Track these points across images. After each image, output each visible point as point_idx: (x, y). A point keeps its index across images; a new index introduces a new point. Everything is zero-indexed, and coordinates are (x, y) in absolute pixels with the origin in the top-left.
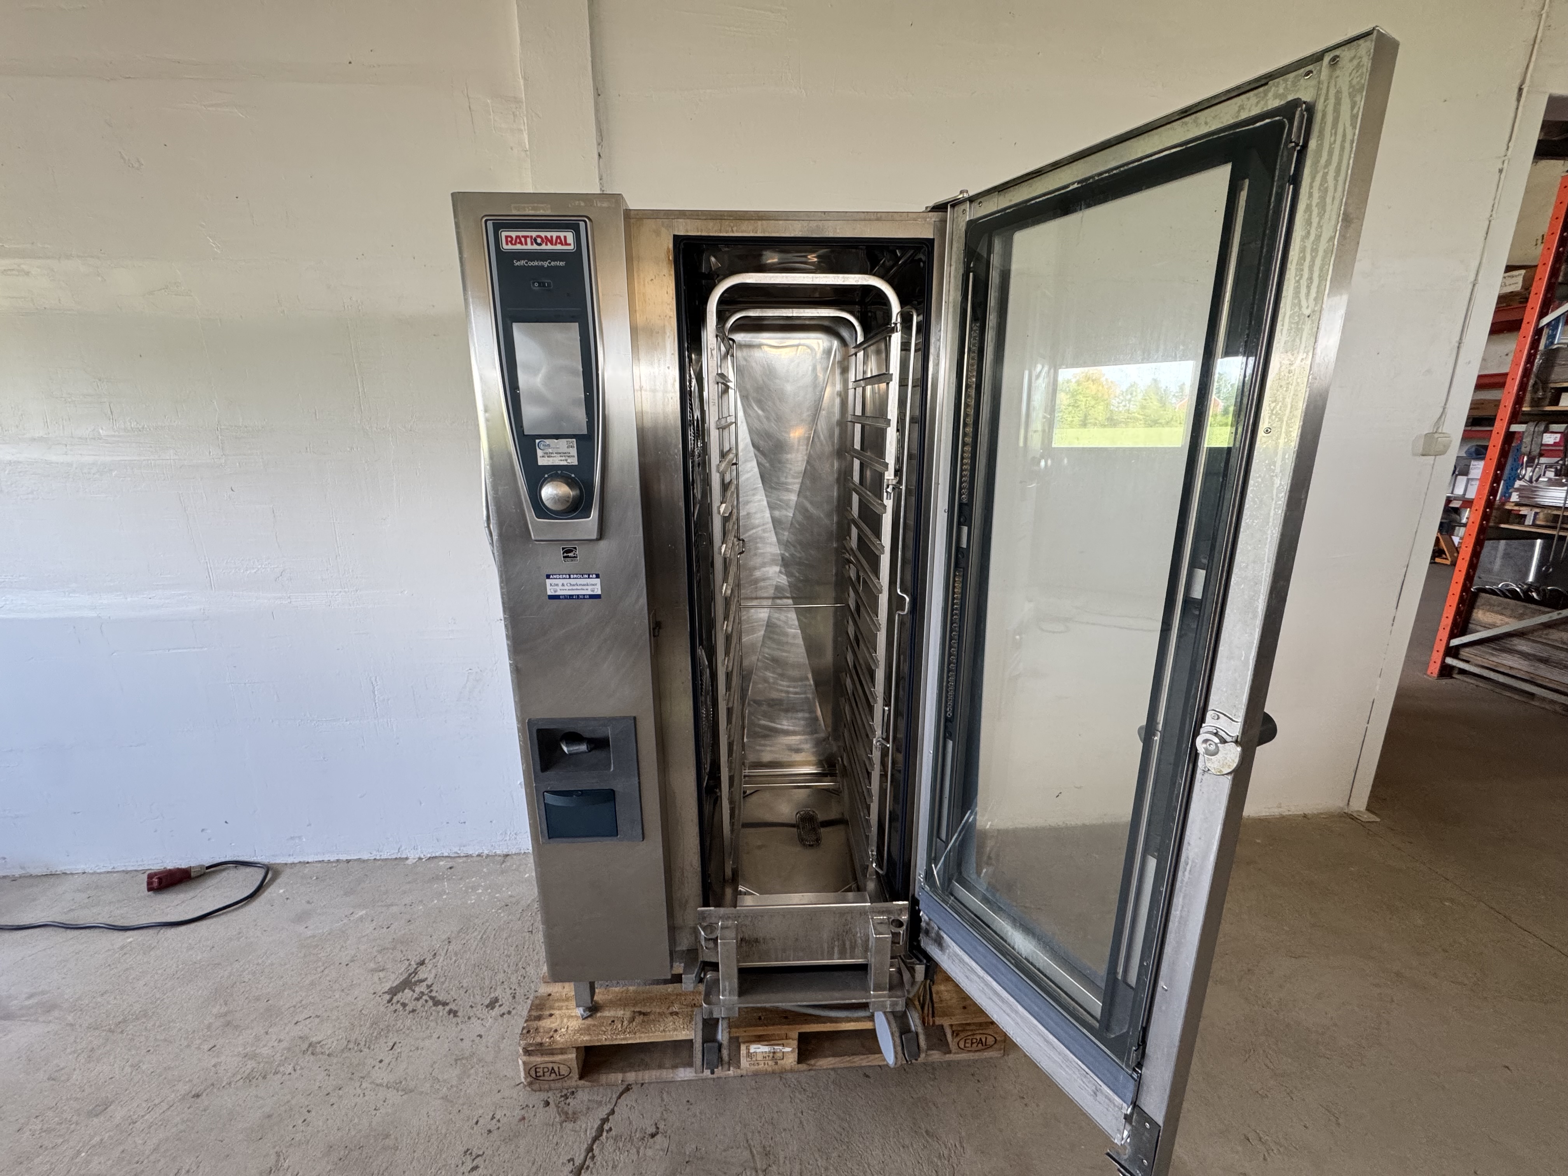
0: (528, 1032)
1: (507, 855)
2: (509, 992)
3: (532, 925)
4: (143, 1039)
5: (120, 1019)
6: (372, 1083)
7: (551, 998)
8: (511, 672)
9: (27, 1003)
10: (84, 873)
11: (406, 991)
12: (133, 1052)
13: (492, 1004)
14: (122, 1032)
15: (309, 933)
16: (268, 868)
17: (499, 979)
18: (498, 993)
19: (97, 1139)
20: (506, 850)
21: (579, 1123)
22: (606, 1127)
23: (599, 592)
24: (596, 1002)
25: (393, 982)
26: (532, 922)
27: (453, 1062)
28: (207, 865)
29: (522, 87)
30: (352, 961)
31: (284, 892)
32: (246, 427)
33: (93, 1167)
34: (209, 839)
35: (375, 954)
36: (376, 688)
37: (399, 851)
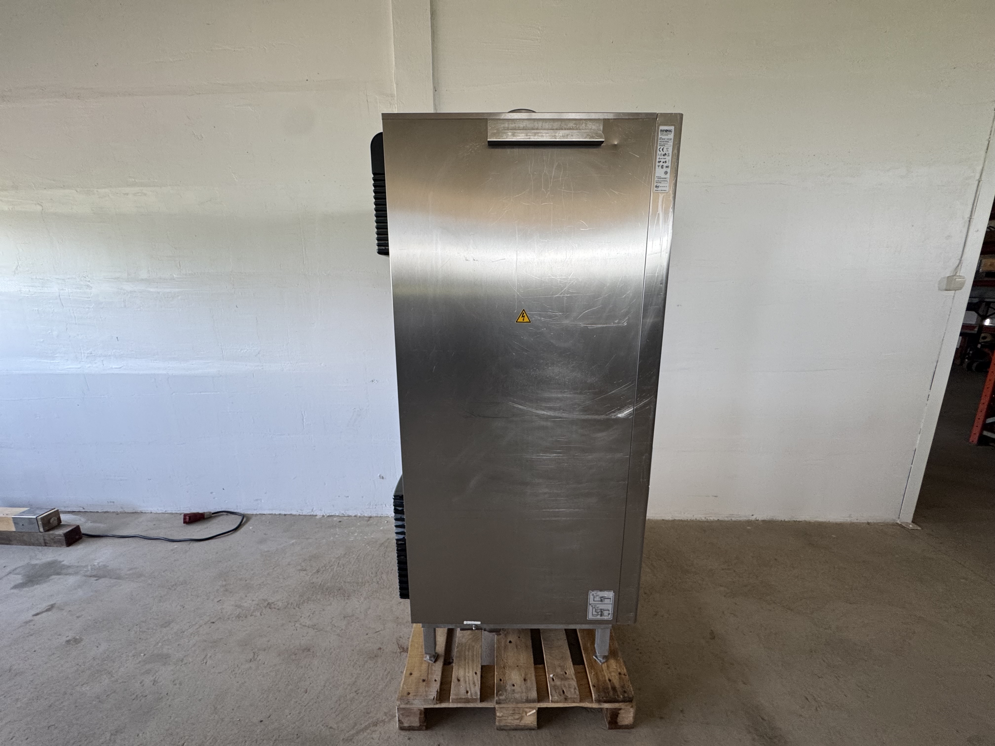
1: (371, 517)
3: (385, 553)
4: (185, 594)
5: (173, 584)
6: (300, 625)
9: (128, 572)
10: (151, 513)
12: (181, 600)
14: (175, 590)
15: (266, 549)
16: (243, 516)
19: (166, 638)
20: (370, 514)
27: (343, 618)
28: (213, 512)
29: (395, 88)
30: (289, 565)
31: (252, 528)
32: (245, 273)
33: (165, 651)
34: (214, 498)
35: (301, 562)
36: (304, 417)
37: (312, 511)
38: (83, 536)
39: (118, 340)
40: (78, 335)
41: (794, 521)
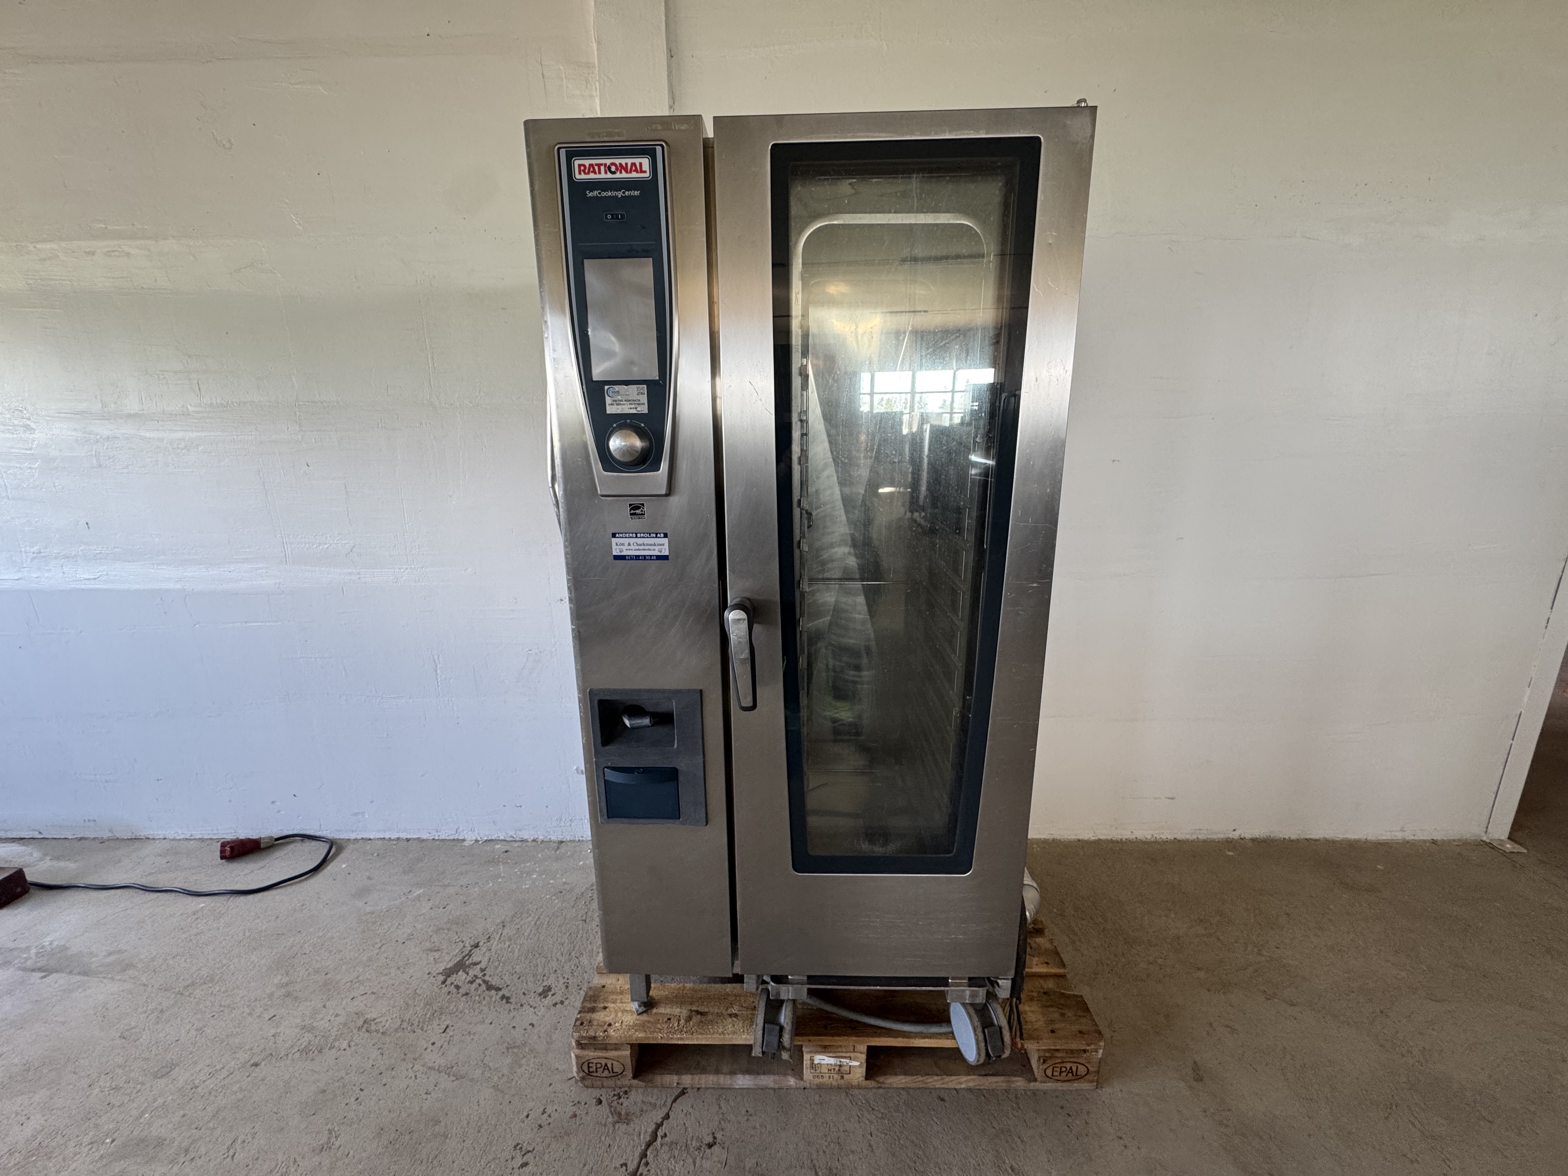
0: (582, 1024)
1: (562, 842)
2: (562, 981)
4: (208, 1003)
5: (189, 982)
6: (423, 1066)
7: (605, 989)
8: (573, 638)
9: (105, 961)
10: (165, 839)
11: (461, 973)
12: (199, 1016)
13: (545, 992)
14: (189, 996)
15: (368, 909)
16: (332, 843)
17: (553, 967)
18: (551, 981)
19: (160, 1101)
20: (561, 837)
21: (632, 1125)
22: (660, 1133)
23: (667, 553)
24: (651, 997)
25: (448, 963)
26: (586, 910)
27: (505, 1050)
28: (276, 837)
29: (596, 52)
30: (409, 939)
31: (347, 867)
32: (322, 403)
33: (155, 1130)
34: (278, 812)
35: (431, 933)
36: (438, 666)
37: (456, 832)
38: (31, 886)
39: (88, 528)
40: (13, 519)
41: (1307, 839)
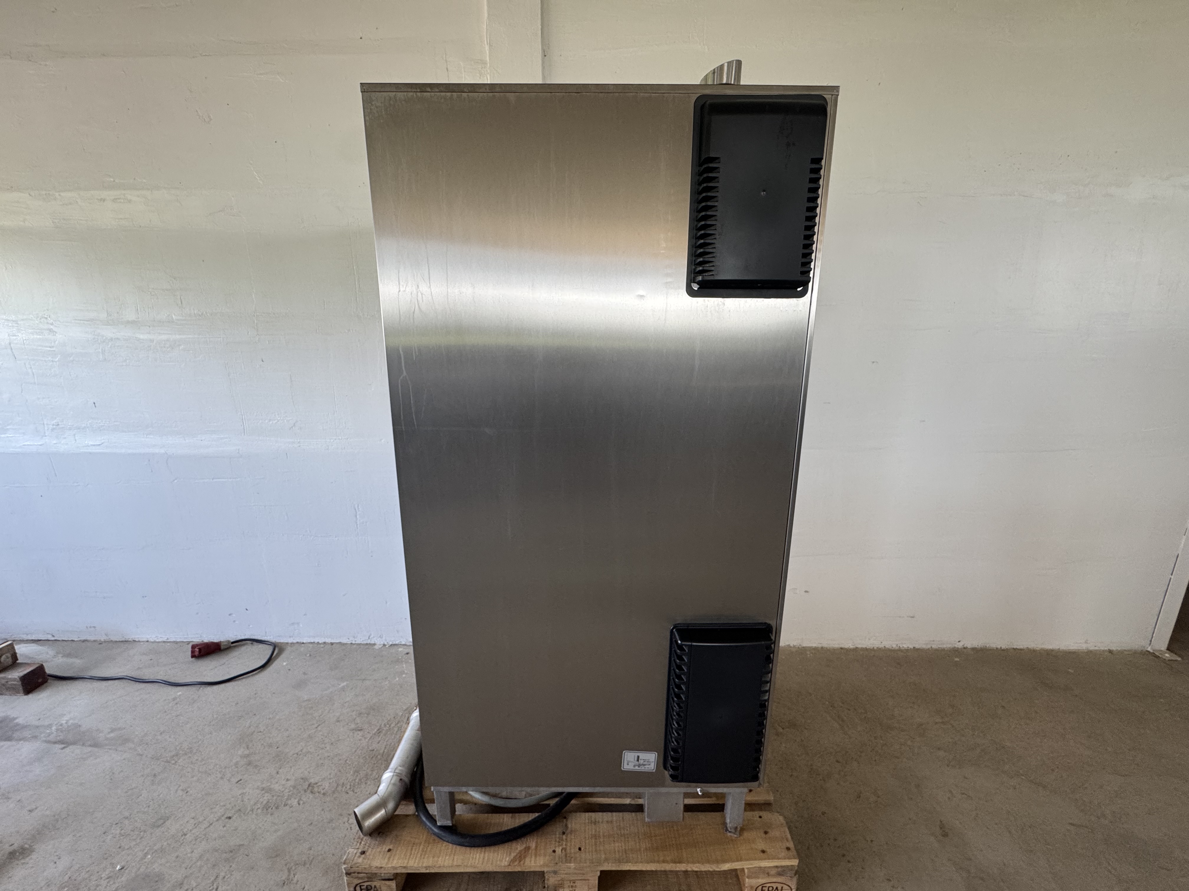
5: (174, 753)
9: (109, 736)
10: (148, 641)
12: (183, 780)
14: (175, 764)
15: (306, 697)
16: (275, 646)
19: (158, 845)
28: (232, 641)
29: (488, 52)
30: (338, 721)
31: (287, 665)
32: (274, 314)
33: (156, 867)
34: (234, 621)
35: (355, 717)
36: (358, 513)
37: (369, 638)
38: (49, 677)
39: (95, 406)
40: (39, 399)
41: (1014, 649)
